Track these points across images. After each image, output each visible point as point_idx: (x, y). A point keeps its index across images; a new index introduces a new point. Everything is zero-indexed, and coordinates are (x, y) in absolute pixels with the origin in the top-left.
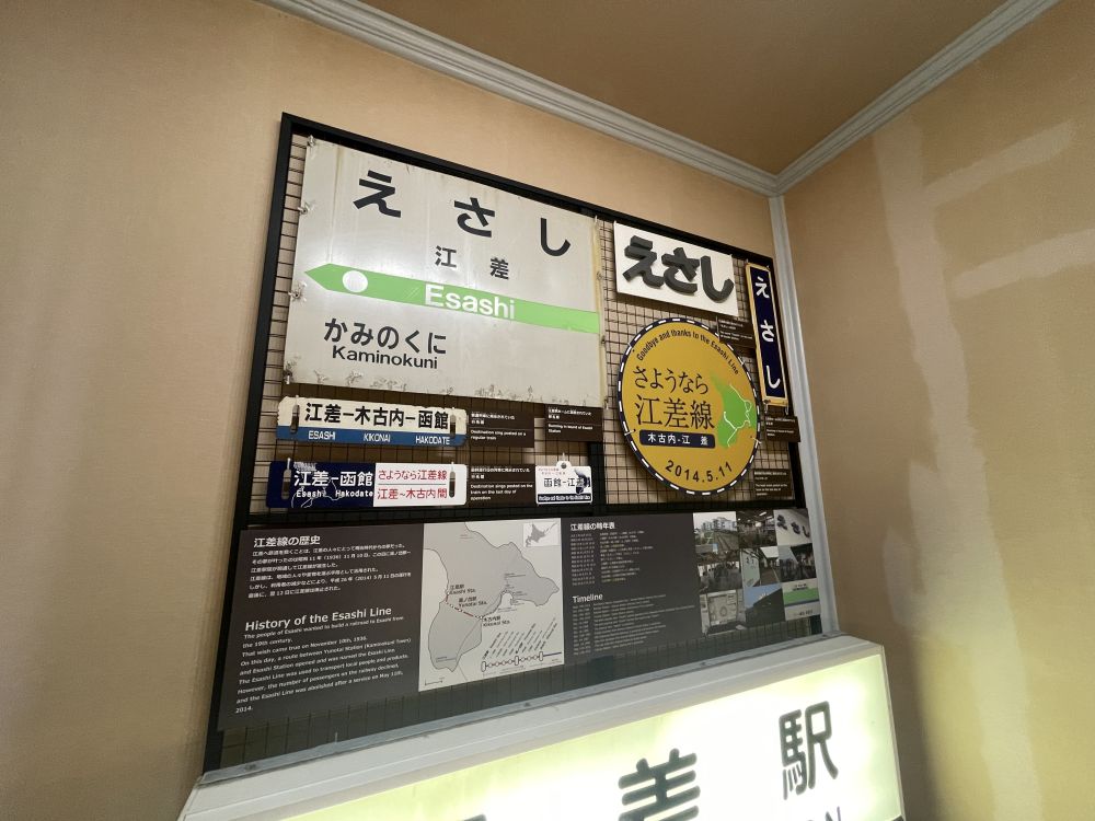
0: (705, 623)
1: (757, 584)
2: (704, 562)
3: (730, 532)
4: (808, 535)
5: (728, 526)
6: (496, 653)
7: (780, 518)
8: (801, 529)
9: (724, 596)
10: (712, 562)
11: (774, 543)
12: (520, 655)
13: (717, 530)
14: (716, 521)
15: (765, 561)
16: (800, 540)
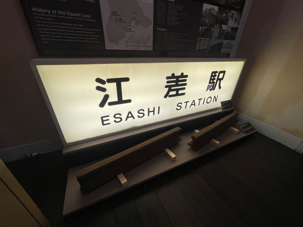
0: (197, 47)
1: (216, 38)
2: (202, 25)
3: (214, 15)
4: (238, 24)
5: (214, 13)
6: (130, 42)
7: (233, 14)
8: (237, 21)
9: (205, 40)
10: (205, 26)
11: (227, 24)
12: (139, 45)
13: (210, 13)
14: (211, 9)
15: (222, 30)
16: (235, 25)
